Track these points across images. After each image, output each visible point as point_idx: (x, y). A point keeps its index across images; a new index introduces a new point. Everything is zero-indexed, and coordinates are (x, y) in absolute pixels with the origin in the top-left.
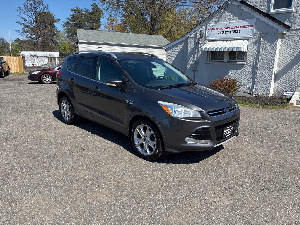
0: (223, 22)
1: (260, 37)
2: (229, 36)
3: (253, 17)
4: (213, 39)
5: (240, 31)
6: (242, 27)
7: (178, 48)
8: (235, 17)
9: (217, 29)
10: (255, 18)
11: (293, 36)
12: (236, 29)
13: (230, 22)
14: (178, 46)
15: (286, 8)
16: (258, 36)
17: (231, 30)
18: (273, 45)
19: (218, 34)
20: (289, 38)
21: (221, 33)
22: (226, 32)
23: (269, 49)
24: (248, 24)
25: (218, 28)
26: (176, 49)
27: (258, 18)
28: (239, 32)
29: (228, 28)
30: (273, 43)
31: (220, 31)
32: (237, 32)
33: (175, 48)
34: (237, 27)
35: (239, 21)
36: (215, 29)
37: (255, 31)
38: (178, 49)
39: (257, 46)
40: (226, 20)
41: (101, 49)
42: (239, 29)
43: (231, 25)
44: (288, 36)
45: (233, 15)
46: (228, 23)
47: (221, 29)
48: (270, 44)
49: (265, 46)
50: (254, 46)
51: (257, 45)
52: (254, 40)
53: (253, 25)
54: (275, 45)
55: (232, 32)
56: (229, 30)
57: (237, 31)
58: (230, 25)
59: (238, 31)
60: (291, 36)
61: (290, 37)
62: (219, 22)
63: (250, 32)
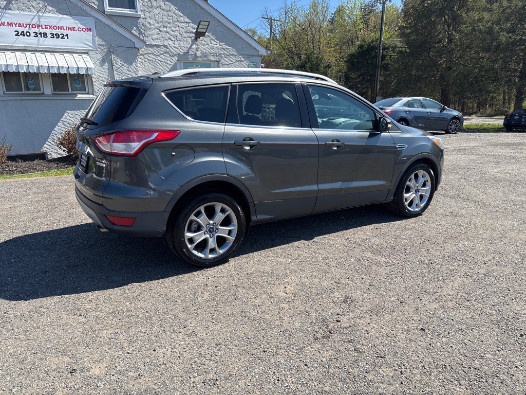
0: (22, 12)
1: (109, 52)
2: (45, 43)
3: (87, 15)
4: (6, 46)
5: (67, 35)
6: (69, 29)
8: (50, 8)
9: (10, 24)
10: (93, 16)
11: (149, 55)
12: (59, 32)
13: (41, 14)
16: (105, 49)
17: (48, 31)
18: (132, 67)
19: (17, 35)
20: (144, 58)
21: (24, 35)
22: (36, 33)
23: (128, 72)
24: (82, 27)
25: (12, 23)
27: (98, 19)
28: (66, 37)
29: (39, 26)
30: (132, 65)
31: (20, 29)
32: (62, 38)
34: (60, 28)
35: (61, 16)
36: (6, 24)
37: (98, 41)
39: (107, 68)
40: (29, 8)
42: (65, 32)
43: (43, 22)
44: (142, 55)
46: (35, 15)
47: (20, 25)
48: (128, 66)
49: (121, 68)
50: (101, 66)
51: (106, 64)
52: (99, 56)
53: (90, 29)
54: (136, 67)
55: (51, 35)
56: (42, 31)
57: (61, 36)
58: (41, 20)
59: (63, 35)
60: (146, 54)
61: (146, 56)
62: (11, 9)
63: (88, 40)
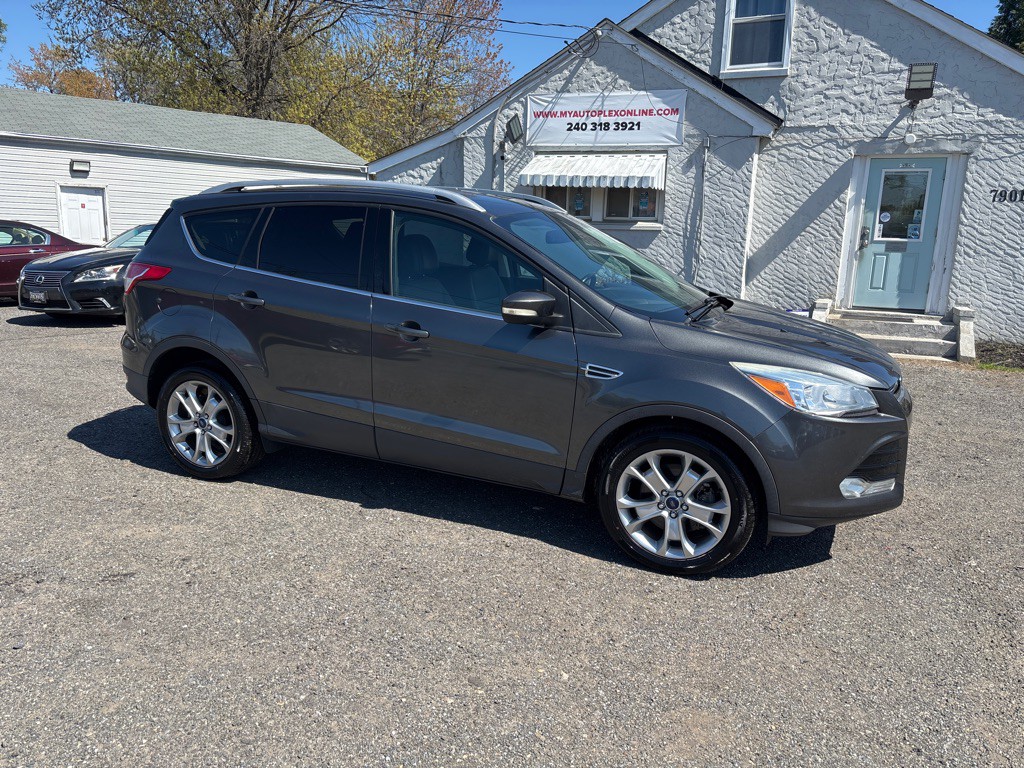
0: (582, 94)
1: (702, 148)
2: (604, 139)
3: (677, 85)
4: (553, 147)
5: (638, 124)
6: (644, 112)
7: (423, 173)
8: (621, 82)
9: (563, 114)
10: (686, 87)
11: (791, 148)
12: (627, 119)
13: (606, 94)
14: (423, 166)
15: (767, 64)
16: (696, 142)
17: (611, 120)
18: (740, 172)
19: (569, 129)
20: (780, 154)
21: (578, 129)
22: (594, 124)
23: (730, 183)
24: (664, 107)
25: (566, 113)
26: (416, 175)
27: (693, 90)
28: (636, 127)
29: (600, 113)
30: (739, 168)
31: (574, 120)
32: (631, 129)
33: (411, 172)
34: (630, 113)
35: (635, 93)
36: (559, 114)
37: (686, 128)
38: (421, 177)
39: (693, 175)
40: (592, 87)
41: (87, 169)
42: (635, 120)
43: (608, 105)
44: (777, 148)
45: (615, 73)
46: (598, 97)
47: (576, 114)
48: (731, 171)
49: (718, 176)
50: (684, 173)
51: (694, 169)
52: (684, 156)
53: (677, 110)
54: (747, 173)
55: (614, 126)
56: (604, 120)
57: (629, 126)
58: (605, 103)
59: (633, 123)
60: (784, 146)
61: (783, 150)
62: (569, 91)
63: (669, 129)
